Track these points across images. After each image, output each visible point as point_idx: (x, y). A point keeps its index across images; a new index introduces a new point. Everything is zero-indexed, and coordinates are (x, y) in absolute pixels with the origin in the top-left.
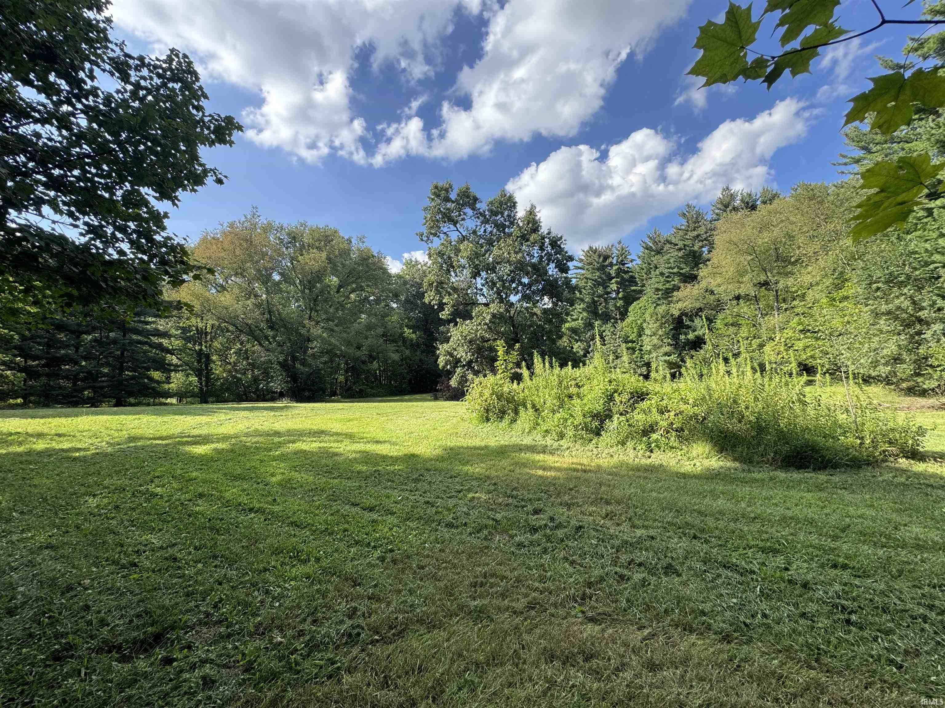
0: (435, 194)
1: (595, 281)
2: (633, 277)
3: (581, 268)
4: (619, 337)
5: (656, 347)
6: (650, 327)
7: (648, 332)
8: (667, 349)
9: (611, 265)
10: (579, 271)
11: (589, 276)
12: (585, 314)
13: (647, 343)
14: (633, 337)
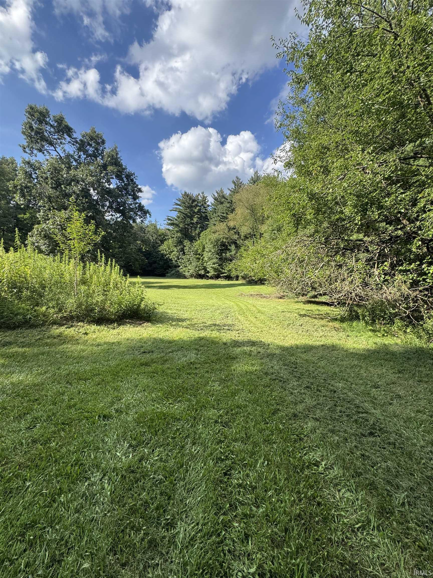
0: (30, 113)
1: (186, 214)
2: (206, 216)
3: (179, 205)
4: (193, 251)
5: (210, 259)
6: (209, 246)
7: (207, 249)
8: (215, 260)
9: (197, 205)
10: (178, 207)
11: (183, 211)
12: (179, 234)
13: (206, 255)
14: (199, 251)
